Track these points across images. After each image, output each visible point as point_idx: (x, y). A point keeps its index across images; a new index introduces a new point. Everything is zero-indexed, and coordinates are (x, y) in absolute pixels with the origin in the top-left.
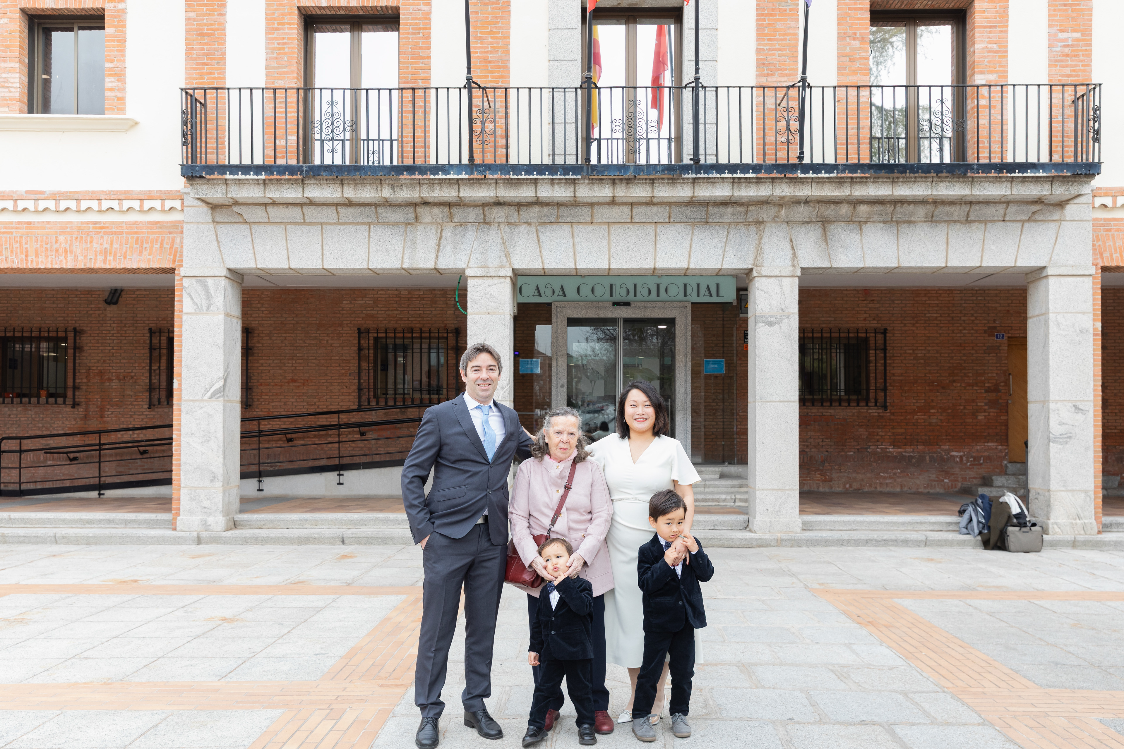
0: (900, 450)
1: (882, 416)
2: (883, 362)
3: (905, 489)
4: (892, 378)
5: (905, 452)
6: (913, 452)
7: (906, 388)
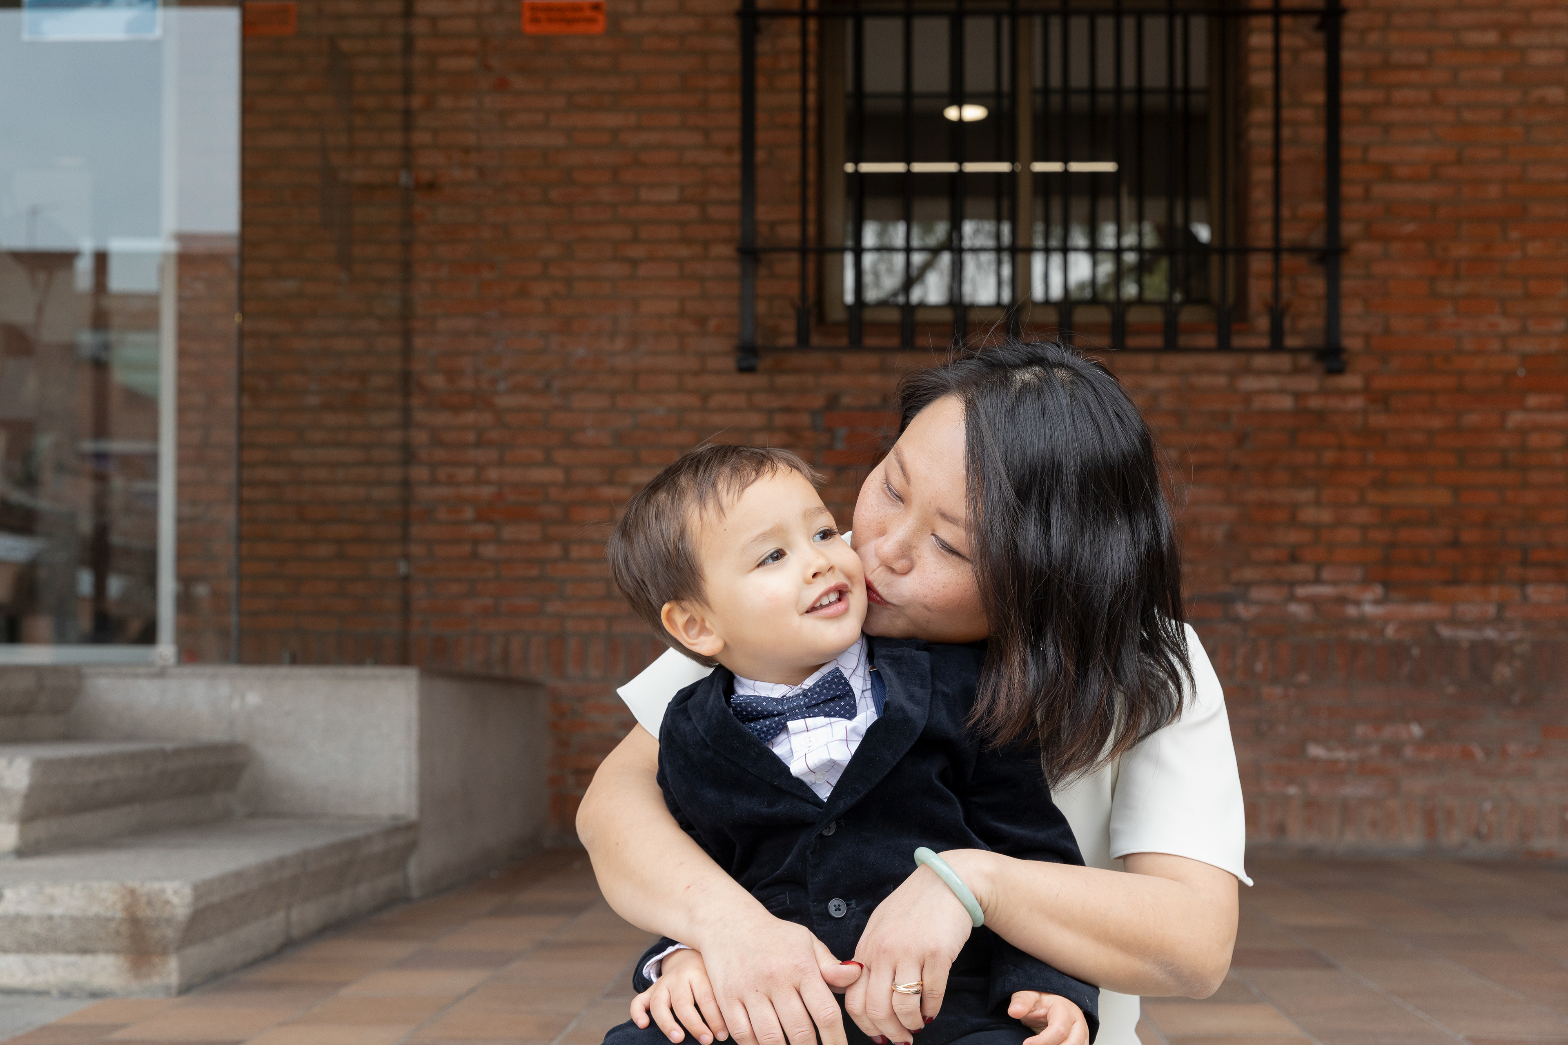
0: (1420, 610)
1: (1321, 415)
2: (1319, 97)
3: (1453, 837)
4: (1379, 190)
5: (1454, 621)
6: (1498, 620)
7: (1461, 251)
